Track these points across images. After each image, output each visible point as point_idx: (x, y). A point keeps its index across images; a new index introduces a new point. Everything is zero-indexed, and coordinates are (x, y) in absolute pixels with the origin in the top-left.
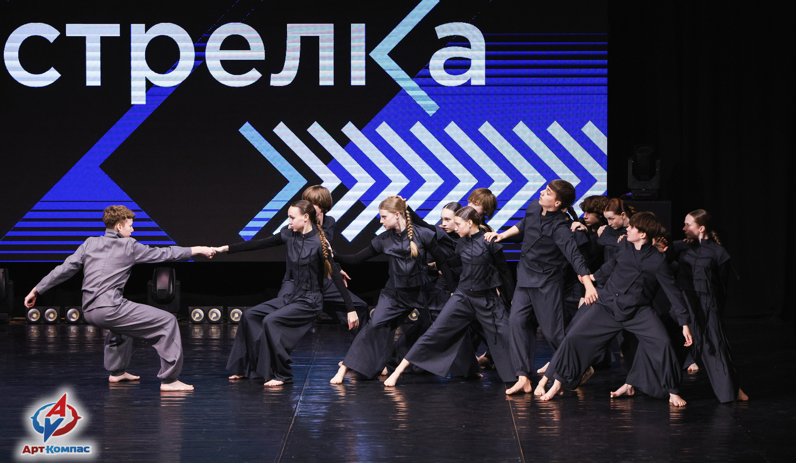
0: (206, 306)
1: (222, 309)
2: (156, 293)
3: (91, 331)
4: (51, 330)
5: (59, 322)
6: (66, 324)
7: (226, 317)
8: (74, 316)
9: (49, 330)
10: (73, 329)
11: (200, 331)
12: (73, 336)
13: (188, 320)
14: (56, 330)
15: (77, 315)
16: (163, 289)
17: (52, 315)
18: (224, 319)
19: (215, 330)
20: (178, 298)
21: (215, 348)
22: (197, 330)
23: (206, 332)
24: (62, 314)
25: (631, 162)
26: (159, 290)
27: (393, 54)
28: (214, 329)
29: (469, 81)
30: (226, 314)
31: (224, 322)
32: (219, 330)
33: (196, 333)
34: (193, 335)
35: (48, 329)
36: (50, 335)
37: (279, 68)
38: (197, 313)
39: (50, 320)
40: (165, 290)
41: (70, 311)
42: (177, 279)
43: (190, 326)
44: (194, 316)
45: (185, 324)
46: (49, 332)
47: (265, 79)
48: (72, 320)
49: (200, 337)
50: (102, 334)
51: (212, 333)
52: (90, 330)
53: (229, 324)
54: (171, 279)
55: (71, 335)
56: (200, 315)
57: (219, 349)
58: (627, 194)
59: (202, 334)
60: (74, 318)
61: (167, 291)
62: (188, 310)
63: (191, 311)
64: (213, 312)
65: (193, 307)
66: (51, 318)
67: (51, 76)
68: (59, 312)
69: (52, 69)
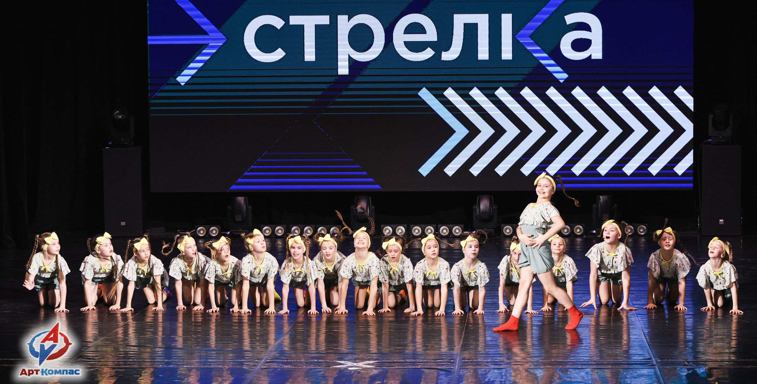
0: (393, 224)
1: (406, 227)
2: (357, 215)
7: (409, 233)
13: (381, 235)
15: (298, 231)
16: (362, 211)
17: (280, 231)
18: (407, 234)
24: (288, 230)
25: (711, 116)
26: (359, 213)
27: (533, 36)
29: (591, 56)
30: (409, 231)
31: (408, 236)
35: (278, 241)
37: (447, 48)
38: (388, 229)
39: (279, 235)
41: (293, 228)
42: (372, 204)
44: (385, 231)
45: (378, 237)
46: (279, 244)
47: (437, 56)
53: (411, 237)
54: (368, 204)
56: (390, 231)
58: (708, 140)
61: (365, 212)
62: (381, 227)
63: (383, 229)
64: (399, 229)
65: (384, 225)
66: (279, 233)
67: (279, 54)
68: (285, 228)
69: (280, 50)
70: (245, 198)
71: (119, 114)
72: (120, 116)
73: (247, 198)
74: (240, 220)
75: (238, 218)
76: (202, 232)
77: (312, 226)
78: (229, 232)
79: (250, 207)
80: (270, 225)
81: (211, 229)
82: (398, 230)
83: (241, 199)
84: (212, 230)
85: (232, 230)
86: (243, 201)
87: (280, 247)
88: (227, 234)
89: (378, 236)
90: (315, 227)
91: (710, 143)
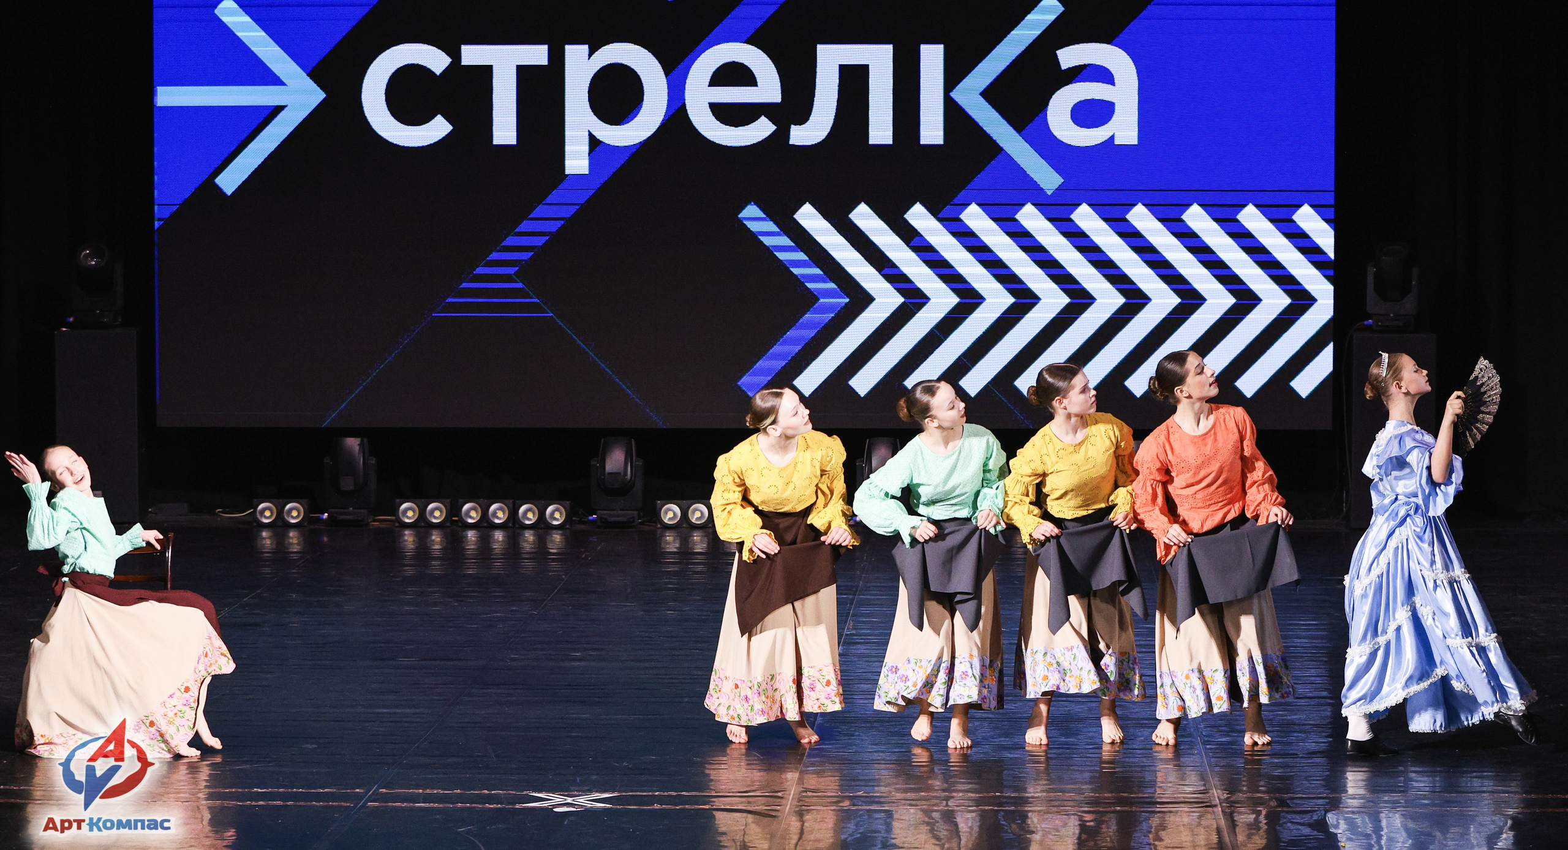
0: (682, 499)
2: (604, 478)
3: (501, 539)
4: (436, 537)
5: (448, 524)
6: (460, 527)
8: (473, 514)
9: (433, 537)
10: (471, 535)
11: (674, 540)
12: (472, 547)
13: (655, 523)
14: (445, 536)
15: (477, 512)
16: (615, 471)
17: (437, 514)
19: (699, 538)
20: (639, 485)
21: (700, 568)
22: (669, 538)
23: (685, 540)
24: (454, 511)
25: (1372, 270)
26: (609, 473)
27: (988, 94)
28: (697, 537)
29: (1112, 137)
32: (706, 539)
33: (669, 543)
34: (663, 545)
35: (432, 535)
36: (434, 545)
37: (803, 117)
38: (670, 510)
39: (434, 521)
40: (618, 474)
41: (466, 507)
42: (638, 456)
43: (659, 531)
44: (666, 513)
45: (651, 528)
46: (433, 541)
47: (781, 134)
48: (470, 521)
49: (675, 550)
50: (519, 545)
51: (694, 543)
52: (498, 538)
54: (628, 455)
55: (469, 545)
56: (675, 514)
57: (705, 569)
58: (1366, 322)
59: (677, 545)
60: (473, 517)
61: (622, 473)
62: (655, 506)
63: (661, 509)
64: (696, 510)
65: (664, 502)
66: (435, 518)
67: (438, 129)
68: (449, 507)
69: (439, 118)
70: (362, 441)
71: (91, 256)
72: (92, 260)
73: (365, 440)
74: (352, 488)
75: (347, 484)
76: (267, 513)
77: (506, 501)
78: (326, 514)
79: (373, 461)
80: (417, 501)
81: (288, 507)
82: (694, 512)
83: (353, 443)
84: (291, 510)
85: (333, 510)
86: (357, 448)
87: (437, 547)
88: (323, 519)
89: (649, 526)
90: (514, 504)
91: (1368, 328)
